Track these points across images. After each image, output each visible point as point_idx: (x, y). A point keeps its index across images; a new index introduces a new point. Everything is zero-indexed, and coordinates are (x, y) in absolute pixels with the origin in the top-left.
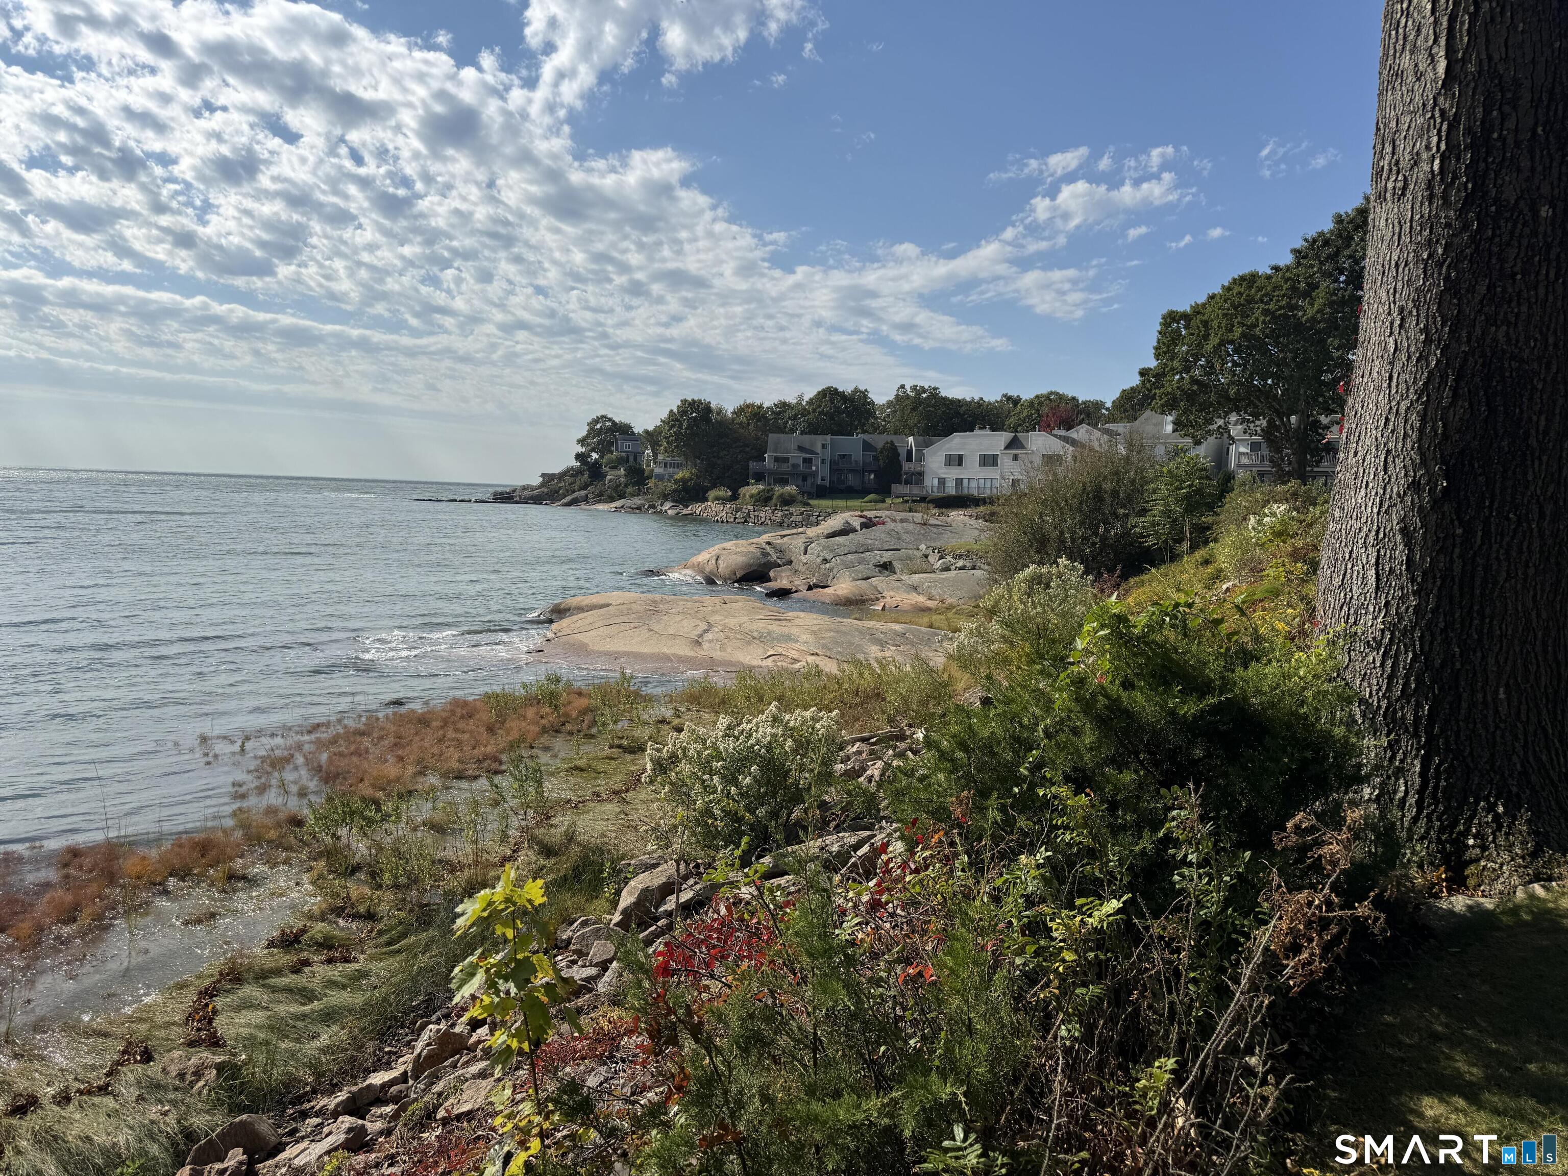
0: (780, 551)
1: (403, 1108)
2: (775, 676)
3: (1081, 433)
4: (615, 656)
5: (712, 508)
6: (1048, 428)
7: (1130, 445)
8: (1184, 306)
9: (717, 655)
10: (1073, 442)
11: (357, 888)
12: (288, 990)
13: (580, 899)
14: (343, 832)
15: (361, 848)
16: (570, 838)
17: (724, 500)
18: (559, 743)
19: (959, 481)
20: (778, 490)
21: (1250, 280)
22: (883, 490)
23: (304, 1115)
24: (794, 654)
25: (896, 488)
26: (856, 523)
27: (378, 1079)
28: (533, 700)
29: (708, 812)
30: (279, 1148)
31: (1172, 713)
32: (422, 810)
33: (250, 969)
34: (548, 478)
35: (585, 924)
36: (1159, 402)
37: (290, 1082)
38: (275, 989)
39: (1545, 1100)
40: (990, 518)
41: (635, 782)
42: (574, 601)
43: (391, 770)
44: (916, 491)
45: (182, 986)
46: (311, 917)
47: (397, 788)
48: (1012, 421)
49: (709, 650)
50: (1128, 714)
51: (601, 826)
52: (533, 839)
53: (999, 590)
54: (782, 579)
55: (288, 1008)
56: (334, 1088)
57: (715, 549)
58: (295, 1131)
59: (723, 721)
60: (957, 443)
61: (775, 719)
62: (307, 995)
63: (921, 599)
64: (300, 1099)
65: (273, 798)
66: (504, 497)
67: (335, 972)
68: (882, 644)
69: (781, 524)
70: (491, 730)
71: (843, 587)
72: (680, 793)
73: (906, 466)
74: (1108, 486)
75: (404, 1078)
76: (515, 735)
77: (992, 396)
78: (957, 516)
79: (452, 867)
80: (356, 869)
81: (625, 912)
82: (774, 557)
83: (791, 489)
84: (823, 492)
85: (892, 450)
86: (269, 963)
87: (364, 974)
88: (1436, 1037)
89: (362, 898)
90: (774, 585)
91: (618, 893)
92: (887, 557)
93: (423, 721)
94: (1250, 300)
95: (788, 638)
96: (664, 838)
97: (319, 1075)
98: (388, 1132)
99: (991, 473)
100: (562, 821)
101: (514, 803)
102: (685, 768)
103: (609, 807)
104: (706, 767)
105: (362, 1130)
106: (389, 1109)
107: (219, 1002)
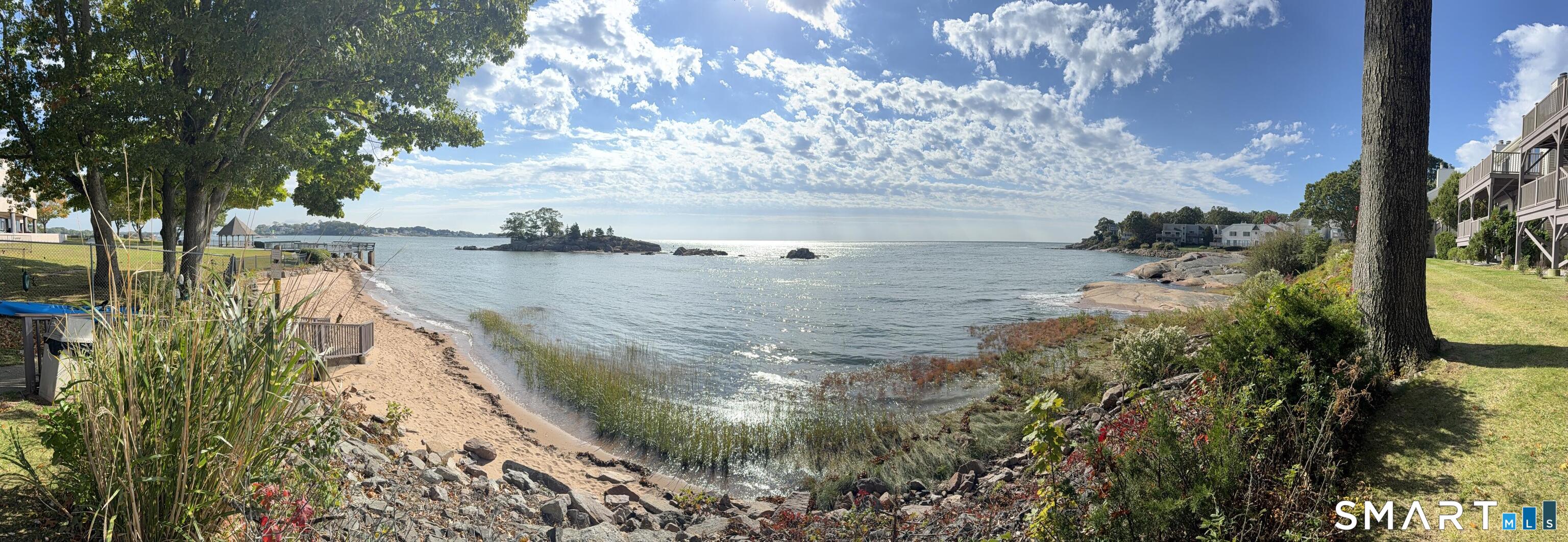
0: (1166, 266)
1: (1025, 469)
2: (1163, 313)
3: (1279, 225)
4: (1105, 305)
5: (1142, 251)
6: (1267, 223)
7: (1296, 229)
8: (1313, 183)
9: (1142, 305)
10: (1276, 228)
11: (1015, 384)
12: (991, 417)
13: (1089, 396)
14: (1011, 363)
15: (1017, 370)
16: (1086, 372)
17: (1146, 248)
18: (1084, 336)
19: (1235, 242)
20: (1167, 244)
21: (1335, 175)
22: (1206, 244)
23: (994, 464)
24: (1170, 305)
25: (1211, 243)
26: (1196, 256)
27: (1018, 456)
28: (1075, 321)
29: (1135, 366)
30: (985, 474)
31: (1301, 325)
32: (1037, 358)
33: (981, 407)
34: (1084, 240)
35: (1090, 406)
36: (1306, 215)
37: (991, 451)
38: (987, 417)
39: (1422, 449)
40: (1246, 255)
41: (1109, 354)
42: (1091, 284)
43: (1028, 343)
44: (1219, 244)
45: (961, 410)
46: (1000, 392)
47: (1030, 349)
48: (1255, 220)
49: (1139, 303)
50: (1286, 326)
51: (1097, 369)
52: (1073, 372)
53: (1248, 281)
54: (1167, 277)
55: (991, 424)
56: (1004, 456)
57: (1142, 266)
58: (990, 469)
59: (1142, 330)
60: (1234, 227)
61: (1162, 330)
62: (997, 421)
63: (1220, 284)
64: (993, 458)
65: (991, 349)
66: (1070, 247)
67: (1006, 414)
68: (1204, 301)
69: (1167, 257)
70: (1061, 330)
71: (1190, 280)
72: (1125, 358)
73: (1215, 236)
74: (1289, 243)
75: (1026, 457)
76: (1069, 333)
77: (1247, 211)
78: (1234, 254)
79: (1047, 380)
80: (1015, 377)
81: (1105, 402)
82: (1164, 269)
83: (1171, 244)
84: (1183, 245)
85: (1210, 230)
86: (986, 407)
87: (1015, 416)
88: (1391, 432)
89: (1016, 388)
90: (1164, 279)
91: (1102, 395)
92: (1207, 268)
93: (1039, 326)
94: (1335, 181)
95: (1169, 299)
96: (1119, 375)
97: (999, 451)
98: (1019, 477)
99: (1247, 238)
100: (1084, 366)
101: (1068, 358)
102: (1127, 348)
103: (1100, 361)
104: (1134, 347)
105: (1011, 474)
106: (1021, 468)
107: (971, 418)
